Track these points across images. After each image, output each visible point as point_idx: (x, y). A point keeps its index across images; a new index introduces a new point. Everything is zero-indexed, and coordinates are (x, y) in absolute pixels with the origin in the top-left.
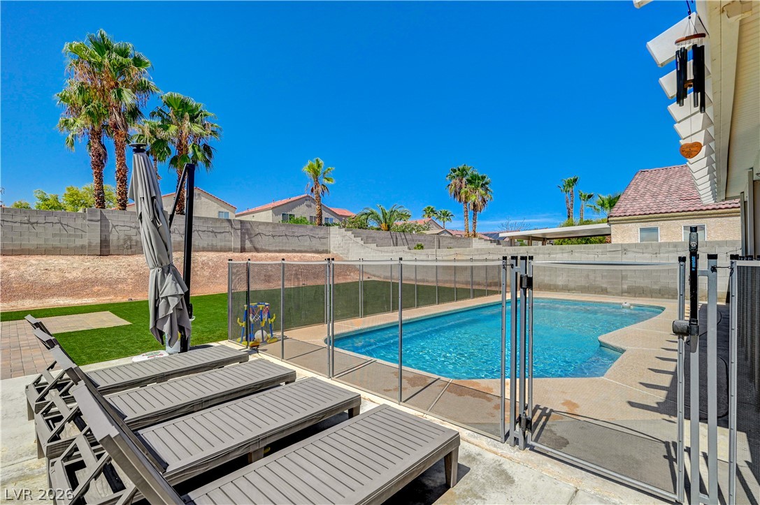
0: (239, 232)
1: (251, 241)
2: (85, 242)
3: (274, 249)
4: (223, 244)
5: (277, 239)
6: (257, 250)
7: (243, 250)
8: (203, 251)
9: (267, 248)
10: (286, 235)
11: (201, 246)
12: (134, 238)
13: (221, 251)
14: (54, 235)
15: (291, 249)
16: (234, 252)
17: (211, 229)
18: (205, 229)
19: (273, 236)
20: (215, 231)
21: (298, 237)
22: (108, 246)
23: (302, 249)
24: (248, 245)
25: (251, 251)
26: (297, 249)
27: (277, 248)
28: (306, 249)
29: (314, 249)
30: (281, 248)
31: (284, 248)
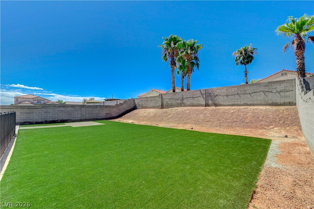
0: (204, 96)
1: (211, 100)
2: (158, 105)
3: (228, 104)
4: (197, 102)
5: (230, 97)
6: (216, 105)
7: (207, 105)
8: (189, 106)
9: (222, 103)
10: (238, 94)
11: (188, 104)
12: (168, 102)
13: (196, 106)
14: (154, 103)
15: (242, 103)
16: (202, 106)
17: (191, 96)
18: (189, 96)
19: (227, 96)
20: (194, 97)
21: (249, 94)
22: (163, 106)
23: (255, 102)
24: (210, 102)
25: (211, 106)
26: (249, 103)
27: (231, 103)
28: (259, 103)
29: (270, 102)
30: (233, 103)
31: (236, 103)
